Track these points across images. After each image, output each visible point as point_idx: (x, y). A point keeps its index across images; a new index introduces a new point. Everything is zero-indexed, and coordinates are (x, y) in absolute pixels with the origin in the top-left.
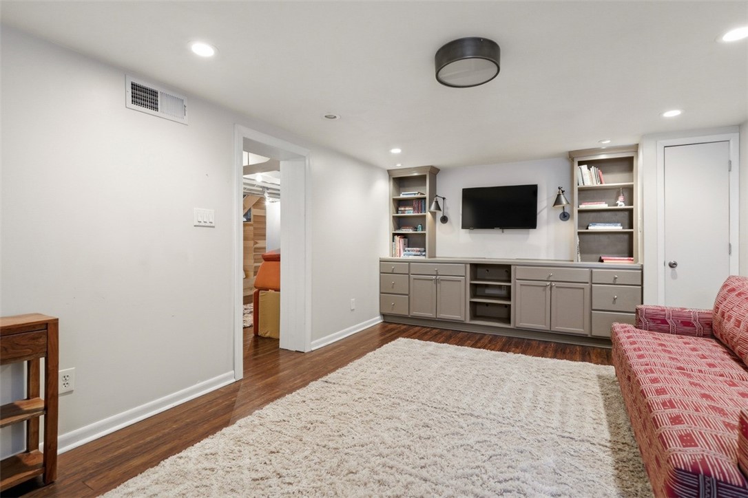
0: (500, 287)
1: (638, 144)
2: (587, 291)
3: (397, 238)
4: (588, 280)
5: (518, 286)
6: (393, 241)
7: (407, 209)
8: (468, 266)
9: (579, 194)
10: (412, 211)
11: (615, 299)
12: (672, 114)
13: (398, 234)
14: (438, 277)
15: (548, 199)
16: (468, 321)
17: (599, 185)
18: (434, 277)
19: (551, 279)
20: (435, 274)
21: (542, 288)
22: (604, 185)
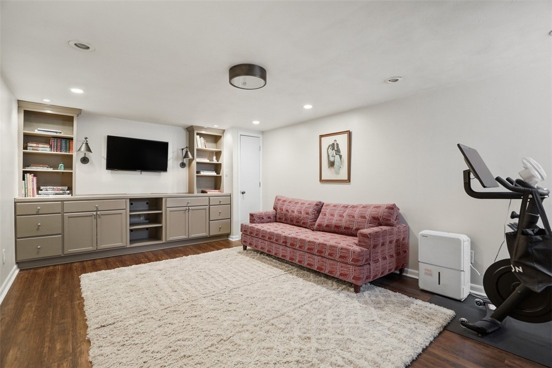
0: (139, 216)
1: (224, 130)
2: (207, 209)
3: (29, 177)
4: (208, 204)
5: (168, 212)
6: (24, 179)
7: (40, 145)
8: (128, 201)
9: (197, 153)
10: (49, 149)
11: (220, 213)
12: (256, 123)
13: (30, 172)
14: (99, 213)
15: (173, 152)
16: (129, 246)
17: (205, 148)
18: (95, 213)
19: (189, 205)
20: (95, 210)
21: (183, 212)
22: (207, 149)
